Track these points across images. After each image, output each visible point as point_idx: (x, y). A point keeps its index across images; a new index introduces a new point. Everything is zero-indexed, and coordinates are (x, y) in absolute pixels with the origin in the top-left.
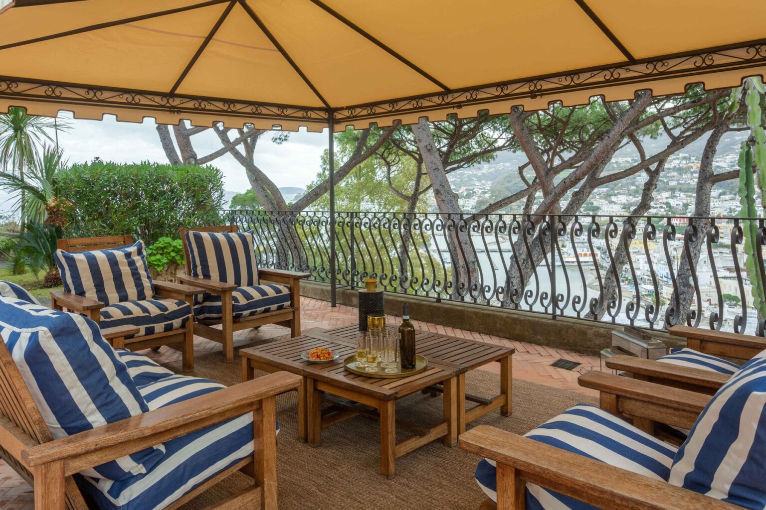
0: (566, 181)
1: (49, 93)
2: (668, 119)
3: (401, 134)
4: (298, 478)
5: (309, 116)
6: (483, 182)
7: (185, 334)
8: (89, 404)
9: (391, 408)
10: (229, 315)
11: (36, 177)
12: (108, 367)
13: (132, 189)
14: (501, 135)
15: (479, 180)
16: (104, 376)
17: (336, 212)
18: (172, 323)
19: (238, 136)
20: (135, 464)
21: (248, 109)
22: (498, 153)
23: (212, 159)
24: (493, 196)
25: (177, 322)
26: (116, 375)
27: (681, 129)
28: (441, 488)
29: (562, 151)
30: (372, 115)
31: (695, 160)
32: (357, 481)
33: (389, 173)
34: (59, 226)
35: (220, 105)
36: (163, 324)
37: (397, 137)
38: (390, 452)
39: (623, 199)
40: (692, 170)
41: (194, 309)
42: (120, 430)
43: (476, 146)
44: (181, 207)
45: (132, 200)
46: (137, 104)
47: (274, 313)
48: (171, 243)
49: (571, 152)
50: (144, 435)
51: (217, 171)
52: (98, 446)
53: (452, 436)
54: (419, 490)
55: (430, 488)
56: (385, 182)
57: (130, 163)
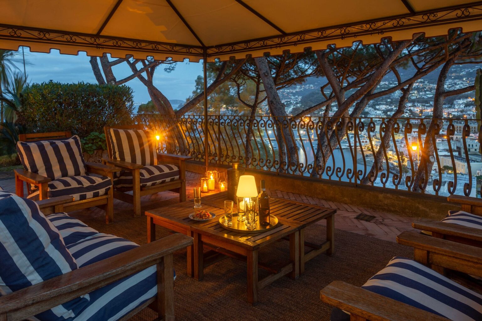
0: (354, 95)
1: (13, 34)
2: (415, 57)
3: (246, 66)
4: (188, 305)
5: (191, 51)
6: (296, 96)
7: (107, 198)
8: (28, 267)
9: (254, 255)
10: (137, 185)
11: (10, 92)
12: (44, 237)
13: (72, 101)
14: (310, 67)
15: (294, 96)
16: (41, 245)
17: (209, 116)
18: (98, 192)
19: (143, 67)
20: (65, 311)
21: (150, 47)
22: (308, 78)
23: (126, 82)
24: (302, 105)
25: (102, 191)
26: (51, 242)
27: (423, 63)
28: (291, 312)
29: (347, 77)
30: (233, 51)
31: (427, 83)
32: (231, 307)
33: (239, 90)
34: (25, 125)
35: (131, 43)
36: (92, 193)
37: (244, 68)
38: (254, 287)
39: (383, 107)
40: (425, 89)
41: (114, 181)
42: (53, 287)
43: (293, 74)
44: (106, 112)
45: (72, 107)
46: (74, 42)
47: (168, 184)
48: (99, 136)
49: (353, 77)
50: (72, 290)
51: (129, 88)
52: (35, 301)
53: (296, 272)
54: (275, 314)
55: (283, 312)
56: (236, 96)
57: (70, 83)
